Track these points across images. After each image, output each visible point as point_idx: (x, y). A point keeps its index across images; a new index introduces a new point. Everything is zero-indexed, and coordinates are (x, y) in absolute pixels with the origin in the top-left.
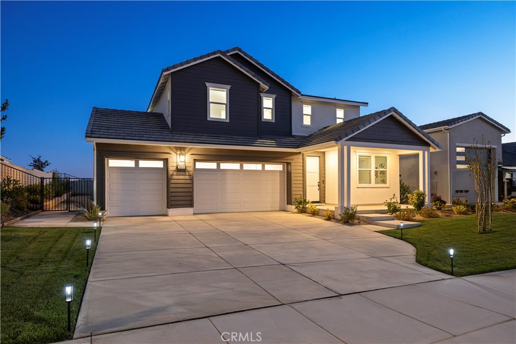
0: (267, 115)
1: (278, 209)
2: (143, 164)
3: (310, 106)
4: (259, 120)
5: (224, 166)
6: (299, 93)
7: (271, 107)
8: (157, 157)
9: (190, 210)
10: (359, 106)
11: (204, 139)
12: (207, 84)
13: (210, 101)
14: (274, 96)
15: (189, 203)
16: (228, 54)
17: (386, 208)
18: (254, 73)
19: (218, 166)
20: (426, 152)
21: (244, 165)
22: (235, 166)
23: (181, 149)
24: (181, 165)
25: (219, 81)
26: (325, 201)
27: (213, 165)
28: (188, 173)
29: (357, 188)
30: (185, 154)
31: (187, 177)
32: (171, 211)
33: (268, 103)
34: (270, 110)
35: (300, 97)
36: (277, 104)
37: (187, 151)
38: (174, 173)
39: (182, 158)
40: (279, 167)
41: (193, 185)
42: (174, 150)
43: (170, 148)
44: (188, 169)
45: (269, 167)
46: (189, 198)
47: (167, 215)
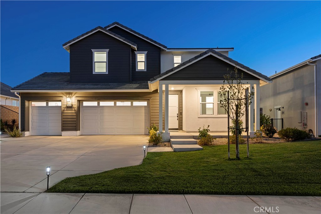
0: (141, 66)
1: (144, 134)
2: (51, 104)
3: (180, 56)
4: (134, 71)
5: (102, 104)
6: (166, 47)
7: (144, 61)
8: (55, 100)
10: (228, 52)
11: (87, 86)
12: (93, 50)
13: (95, 61)
14: (146, 52)
15: (74, 128)
16: (107, 29)
19: (99, 104)
22: (111, 103)
23: (69, 94)
24: (69, 104)
25: (100, 47)
26: (182, 128)
27: (95, 104)
28: (74, 109)
29: (199, 118)
30: (72, 97)
31: (73, 112)
32: (64, 133)
33: (141, 58)
34: (144, 63)
35: (167, 50)
36: (148, 58)
37: (73, 95)
38: (65, 109)
39: (68, 99)
40: (145, 103)
42: (65, 95)
43: (62, 93)
44: (74, 106)
45: (136, 103)
47: (61, 135)
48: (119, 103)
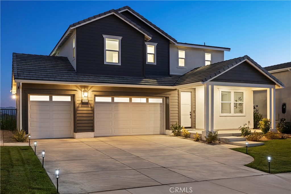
0: (151, 59)
1: (159, 133)
2: (55, 98)
3: (184, 51)
4: (144, 63)
5: (117, 99)
6: (176, 41)
7: (154, 53)
8: (67, 93)
9: (92, 134)
10: (223, 51)
11: (101, 79)
12: (104, 36)
13: (106, 49)
14: (156, 44)
15: (91, 128)
16: (120, 12)
17: (240, 132)
18: (140, 27)
19: (113, 100)
20: (272, 89)
21: (133, 99)
22: (126, 100)
23: (85, 87)
24: (85, 100)
25: (113, 34)
26: (195, 126)
27: (108, 99)
28: (90, 105)
29: (220, 116)
30: (88, 91)
31: (90, 109)
32: (78, 135)
33: (151, 49)
34: (153, 55)
35: (176, 44)
36: (157, 50)
37: (89, 88)
38: (79, 105)
39: (86, 94)
40: (160, 100)
41: (94, 115)
42: (80, 88)
43: (76, 86)
44: (90, 102)
45: (151, 100)
46: (91, 125)
47: (74, 138)
48: (135, 100)
